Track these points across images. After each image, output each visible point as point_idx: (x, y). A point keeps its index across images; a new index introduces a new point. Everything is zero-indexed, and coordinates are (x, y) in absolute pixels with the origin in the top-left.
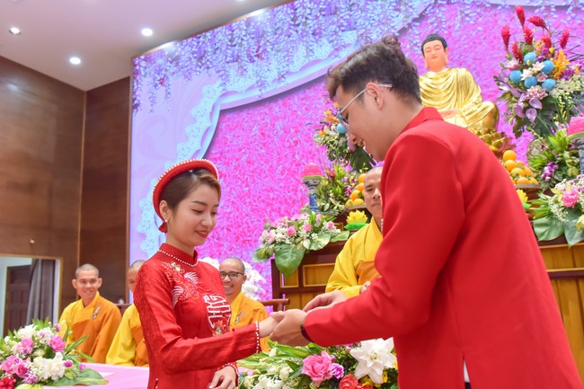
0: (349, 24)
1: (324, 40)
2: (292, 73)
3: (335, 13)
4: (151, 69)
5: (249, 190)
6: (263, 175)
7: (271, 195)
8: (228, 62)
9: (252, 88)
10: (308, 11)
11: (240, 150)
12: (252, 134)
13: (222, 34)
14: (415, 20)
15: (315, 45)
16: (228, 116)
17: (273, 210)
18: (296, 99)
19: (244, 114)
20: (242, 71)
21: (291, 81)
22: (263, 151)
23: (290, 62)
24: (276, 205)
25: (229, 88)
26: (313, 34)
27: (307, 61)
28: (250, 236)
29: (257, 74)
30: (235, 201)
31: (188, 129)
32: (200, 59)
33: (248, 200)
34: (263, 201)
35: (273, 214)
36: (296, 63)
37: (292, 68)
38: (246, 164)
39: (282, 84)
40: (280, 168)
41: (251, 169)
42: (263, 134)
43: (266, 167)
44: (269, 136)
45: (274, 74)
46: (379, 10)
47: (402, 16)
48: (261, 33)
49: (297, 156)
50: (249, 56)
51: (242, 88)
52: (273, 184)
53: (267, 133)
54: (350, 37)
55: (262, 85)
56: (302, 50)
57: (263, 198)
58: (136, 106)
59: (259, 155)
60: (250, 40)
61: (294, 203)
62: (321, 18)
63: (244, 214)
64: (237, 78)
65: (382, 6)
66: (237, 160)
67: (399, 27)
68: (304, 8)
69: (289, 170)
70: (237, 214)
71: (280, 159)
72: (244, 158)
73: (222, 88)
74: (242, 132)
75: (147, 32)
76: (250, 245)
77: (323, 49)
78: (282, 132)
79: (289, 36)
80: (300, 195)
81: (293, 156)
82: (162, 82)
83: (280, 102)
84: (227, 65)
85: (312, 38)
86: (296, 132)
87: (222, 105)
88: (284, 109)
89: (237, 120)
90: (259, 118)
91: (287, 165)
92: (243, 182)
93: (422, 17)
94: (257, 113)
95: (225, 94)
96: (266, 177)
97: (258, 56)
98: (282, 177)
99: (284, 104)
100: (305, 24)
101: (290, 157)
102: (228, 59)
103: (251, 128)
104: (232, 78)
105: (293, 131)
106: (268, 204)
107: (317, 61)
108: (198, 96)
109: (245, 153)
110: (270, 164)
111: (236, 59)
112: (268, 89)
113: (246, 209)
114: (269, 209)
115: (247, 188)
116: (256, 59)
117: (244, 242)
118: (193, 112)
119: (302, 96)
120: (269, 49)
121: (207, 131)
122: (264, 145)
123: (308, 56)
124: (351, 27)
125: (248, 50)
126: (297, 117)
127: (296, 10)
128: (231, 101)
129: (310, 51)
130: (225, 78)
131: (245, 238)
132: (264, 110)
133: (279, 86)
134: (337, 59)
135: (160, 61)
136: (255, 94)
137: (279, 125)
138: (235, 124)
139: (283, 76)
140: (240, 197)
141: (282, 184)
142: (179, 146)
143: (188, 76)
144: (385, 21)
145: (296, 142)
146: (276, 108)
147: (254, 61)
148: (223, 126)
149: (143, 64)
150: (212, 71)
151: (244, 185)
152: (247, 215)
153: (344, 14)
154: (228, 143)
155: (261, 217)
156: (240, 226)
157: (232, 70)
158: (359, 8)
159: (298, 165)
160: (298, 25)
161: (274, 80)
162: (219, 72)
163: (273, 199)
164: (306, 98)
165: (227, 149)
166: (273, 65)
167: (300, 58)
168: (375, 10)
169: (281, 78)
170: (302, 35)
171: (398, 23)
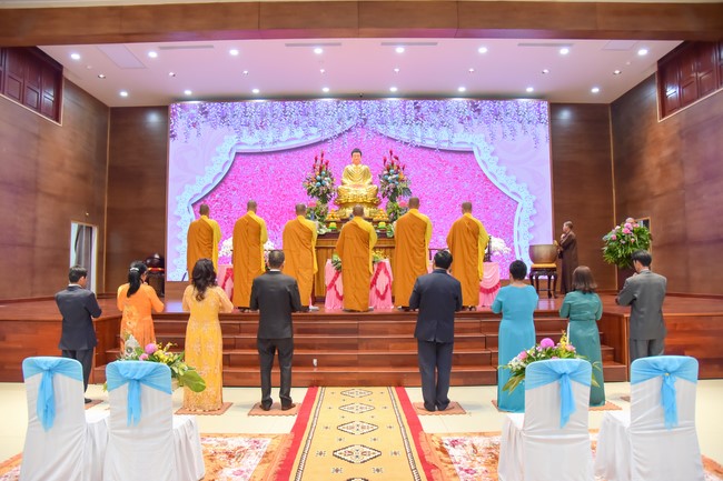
1: (300, 128)
2: (281, 141)
3: (307, 115)
4: (185, 114)
8: (242, 125)
9: (257, 144)
10: (293, 110)
11: (248, 177)
12: (256, 170)
13: (238, 106)
14: (346, 131)
15: (295, 131)
16: (241, 157)
18: (282, 156)
19: (251, 158)
20: (251, 133)
21: (280, 146)
22: (262, 180)
23: (280, 135)
25: (243, 141)
26: (295, 123)
27: (290, 137)
29: (261, 137)
31: (213, 159)
32: (223, 118)
36: (283, 136)
37: (281, 139)
39: (275, 146)
42: (262, 171)
43: (263, 189)
44: (265, 173)
45: (270, 140)
47: (340, 127)
48: (264, 114)
49: (281, 186)
50: (256, 125)
51: (251, 142)
53: (265, 171)
54: (314, 130)
55: (263, 144)
56: (287, 131)
58: (174, 136)
59: (259, 182)
60: (257, 116)
62: (299, 115)
64: (248, 136)
65: (332, 119)
67: (339, 132)
68: (290, 107)
69: (276, 192)
71: (271, 186)
72: (250, 182)
73: (237, 139)
74: (249, 167)
75: (188, 93)
77: (299, 133)
78: (273, 172)
79: (281, 121)
81: (279, 185)
82: (194, 125)
83: (273, 156)
84: (241, 127)
85: (293, 125)
86: (281, 173)
87: (237, 149)
88: (275, 160)
89: (246, 160)
90: (260, 162)
91: (275, 190)
93: (349, 130)
94: (259, 158)
95: (240, 144)
98: (272, 196)
99: (276, 157)
100: (290, 116)
101: (277, 185)
102: (242, 123)
103: (255, 166)
104: (244, 135)
105: (279, 172)
107: (295, 139)
108: (220, 141)
109: (250, 179)
110: (265, 187)
111: (248, 125)
116: (260, 128)
118: (218, 149)
119: (286, 155)
120: (268, 124)
121: (227, 162)
122: (263, 177)
123: (290, 134)
124: (315, 125)
125: (256, 121)
126: (282, 165)
127: (286, 107)
128: (242, 148)
129: (292, 132)
130: (240, 134)
132: (264, 158)
133: (273, 147)
134: (305, 140)
135: (193, 111)
136: (258, 148)
137: (272, 168)
138: (245, 162)
139: (276, 142)
141: (271, 199)
142: (207, 168)
143: (214, 126)
144: (332, 127)
145: (281, 179)
146: (271, 158)
148: (237, 162)
149: (179, 109)
150: (231, 127)
153: (312, 117)
154: (240, 172)
157: (245, 130)
158: (320, 117)
159: (281, 191)
160: (287, 116)
161: (270, 143)
162: (236, 129)
164: (288, 157)
165: (239, 175)
166: (271, 134)
167: (286, 134)
168: (328, 120)
169: (274, 142)
170: (289, 122)
171: (339, 129)
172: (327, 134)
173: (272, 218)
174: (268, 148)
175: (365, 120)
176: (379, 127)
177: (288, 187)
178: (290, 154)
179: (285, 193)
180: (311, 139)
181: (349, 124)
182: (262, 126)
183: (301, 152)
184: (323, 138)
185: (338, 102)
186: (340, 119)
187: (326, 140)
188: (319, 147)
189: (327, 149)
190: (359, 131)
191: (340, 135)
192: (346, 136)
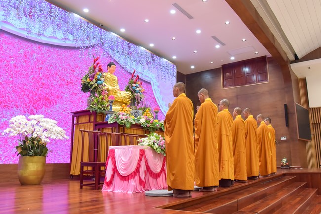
0: (71, 32)
1: (61, 31)
2: (44, 36)
3: (67, 23)
5: (13, 80)
6: (22, 76)
7: (25, 88)
8: (10, 6)
9: (23, 29)
10: (57, 14)
11: (11, 57)
12: (19, 53)
14: (91, 46)
15: (57, 31)
16: (6, 35)
17: (25, 95)
18: (45, 49)
19: (16, 40)
21: (44, 39)
22: (24, 64)
23: (45, 30)
24: (27, 93)
25: (9, 21)
26: (57, 25)
27: (52, 35)
28: (9, 104)
29: (27, 24)
30: (3, 83)
33: (11, 85)
34: (20, 89)
35: (24, 96)
36: (47, 32)
37: (45, 33)
38: (13, 66)
39: (39, 38)
40: (32, 76)
41: (16, 70)
42: (25, 56)
44: (28, 58)
45: (35, 30)
46: (82, 34)
47: (88, 42)
48: (33, 5)
49: (41, 74)
50: (24, 12)
52: (26, 83)
53: (28, 56)
54: (70, 37)
55: (29, 32)
56: (51, 28)
57: (20, 87)
59: (22, 65)
60: (26, 4)
61: (36, 95)
62: (61, 21)
63: (7, 92)
64: (15, 19)
65: (83, 34)
66: (8, 62)
67: (87, 45)
68: (55, 10)
69: (36, 79)
70: (3, 90)
71: (32, 72)
72: (12, 63)
73: (4, 17)
74: (13, 48)
76: (9, 108)
77: (60, 35)
78: (35, 60)
79: (47, 18)
80: (39, 92)
81: (39, 73)
83: (37, 45)
84: (9, 7)
85: (56, 26)
86: (42, 63)
87: (2, 27)
88: (38, 49)
89: (11, 40)
90: (24, 47)
91: (36, 76)
92: (9, 75)
93: (93, 47)
94: (24, 44)
95: (6, 22)
96: (24, 77)
97: (29, 16)
98: (32, 81)
99: (39, 48)
100: (54, 18)
101: (38, 73)
102: (11, 4)
103: (19, 50)
104: (12, 17)
105: (41, 62)
106: (23, 91)
107: (56, 38)
109: (13, 60)
110: (27, 72)
111: (17, 8)
112: (32, 35)
113: (9, 89)
114: (23, 93)
115: (11, 79)
116: (28, 16)
117: (5, 106)
119: (48, 49)
120: (36, 16)
122: (25, 61)
123: (53, 33)
124: (72, 33)
125: (24, 9)
126: (44, 57)
127: (52, 8)
129: (54, 32)
131: (6, 104)
132: (28, 44)
133: (38, 37)
134: (64, 42)
136: (24, 34)
137: (35, 56)
138: (9, 42)
139: (40, 34)
140: (7, 82)
141: (31, 84)
145: (42, 68)
146: (35, 47)
147: (26, 17)
151: (10, 76)
152: (9, 93)
153: (70, 26)
154: (3, 50)
155: (17, 96)
156: (3, 97)
157: (13, 12)
158: (75, 28)
159: (41, 78)
160: (52, 16)
161: (36, 33)
162: (3, 6)
163: (26, 89)
164: (49, 51)
165: (2, 52)
166: (37, 26)
167: (49, 31)
168: (81, 33)
169: (39, 34)
170: (53, 22)
171: (87, 43)
172: (79, 44)
173: (30, 102)
174: (32, 36)
175: (103, 43)
176: (110, 51)
177: (47, 77)
178: (52, 50)
179: (44, 82)
180: (68, 43)
181: (94, 42)
182: (30, 15)
183: (60, 51)
184: (77, 46)
185: (88, 24)
186: (88, 36)
187: (78, 48)
188: (73, 51)
189: (78, 54)
190: (99, 49)
191: (88, 48)
192: (91, 50)
